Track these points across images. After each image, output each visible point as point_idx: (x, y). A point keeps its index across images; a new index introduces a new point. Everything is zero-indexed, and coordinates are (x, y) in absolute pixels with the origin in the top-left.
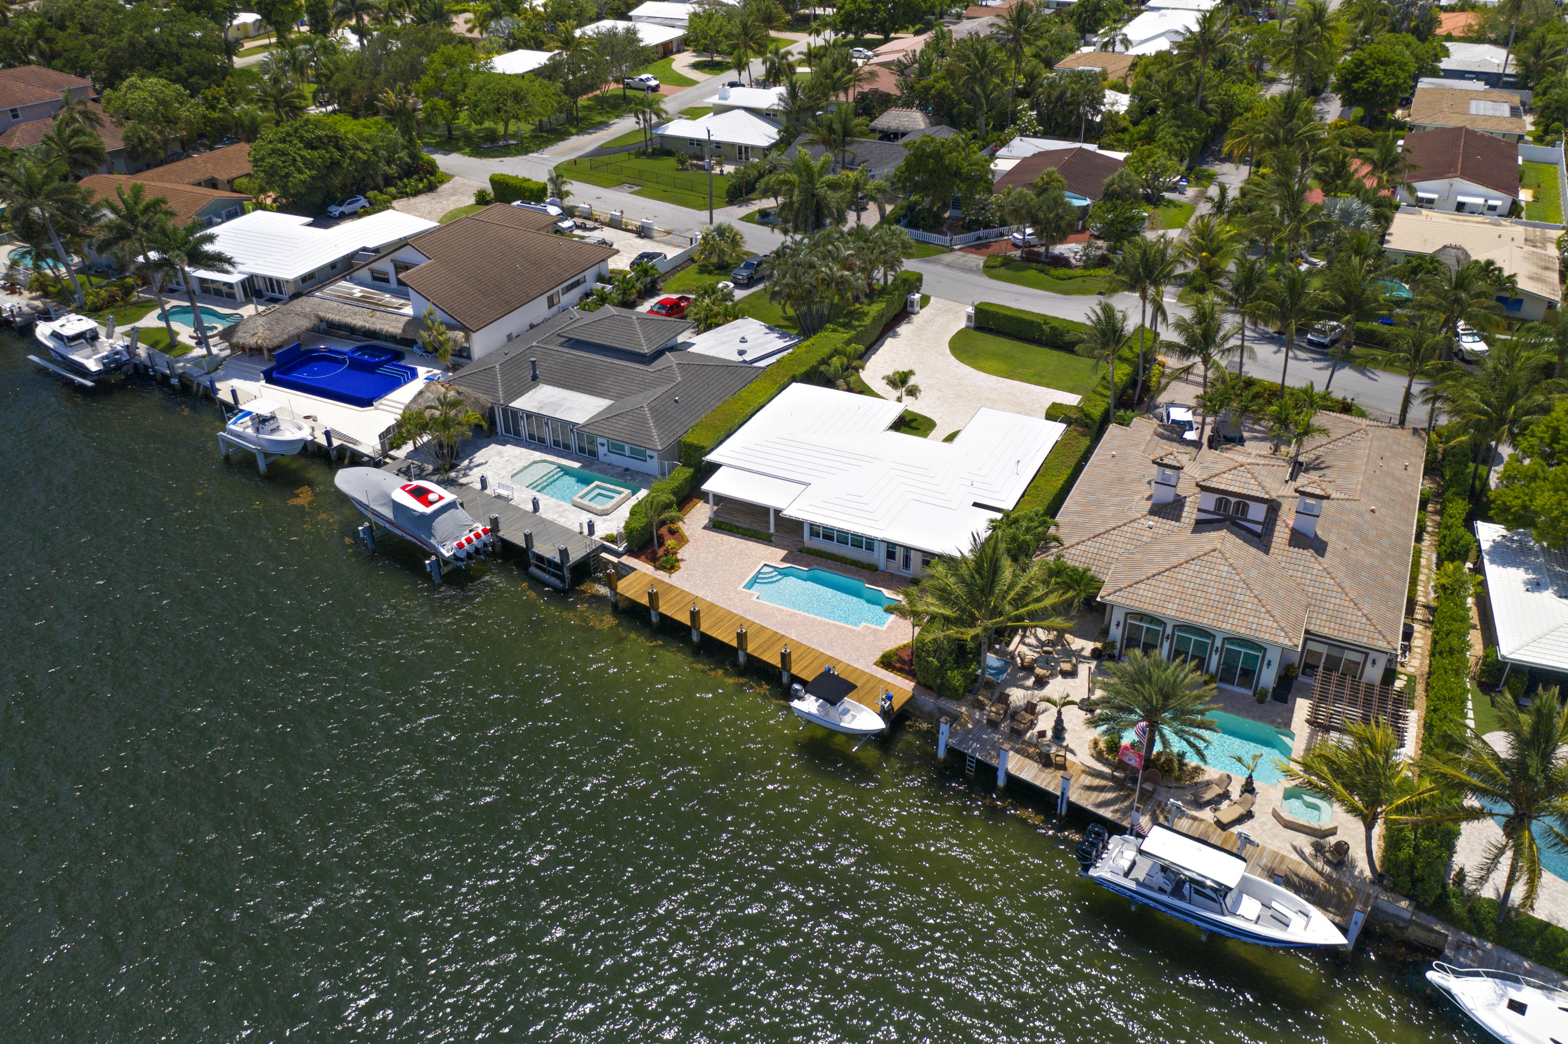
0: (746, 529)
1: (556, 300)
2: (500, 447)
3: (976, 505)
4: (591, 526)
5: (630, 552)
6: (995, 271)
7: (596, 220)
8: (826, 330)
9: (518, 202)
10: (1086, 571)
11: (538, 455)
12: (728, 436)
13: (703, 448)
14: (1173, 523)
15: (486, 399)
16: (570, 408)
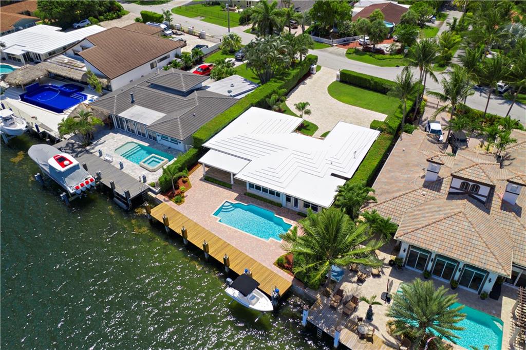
0: (220, 182)
1: (155, 65)
2: (114, 134)
3: (333, 175)
4: (144, 178)
5: (163, 192)
6: (350, 56)
7: (183, 31)
8: (271, 81)
9: (149, 23)
10: (388, 221)
11: (130, 139)
12: (216, 134)
13: (202, 140)
14: (436, 193)
15: (106, 112)
16: (146, 117)
